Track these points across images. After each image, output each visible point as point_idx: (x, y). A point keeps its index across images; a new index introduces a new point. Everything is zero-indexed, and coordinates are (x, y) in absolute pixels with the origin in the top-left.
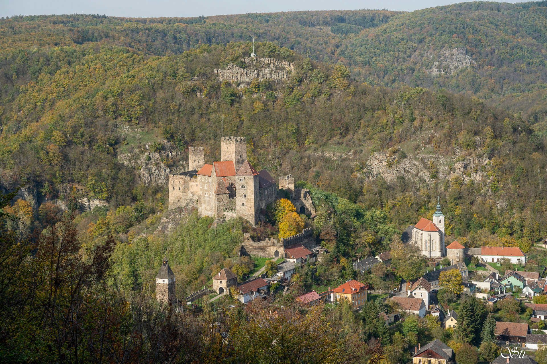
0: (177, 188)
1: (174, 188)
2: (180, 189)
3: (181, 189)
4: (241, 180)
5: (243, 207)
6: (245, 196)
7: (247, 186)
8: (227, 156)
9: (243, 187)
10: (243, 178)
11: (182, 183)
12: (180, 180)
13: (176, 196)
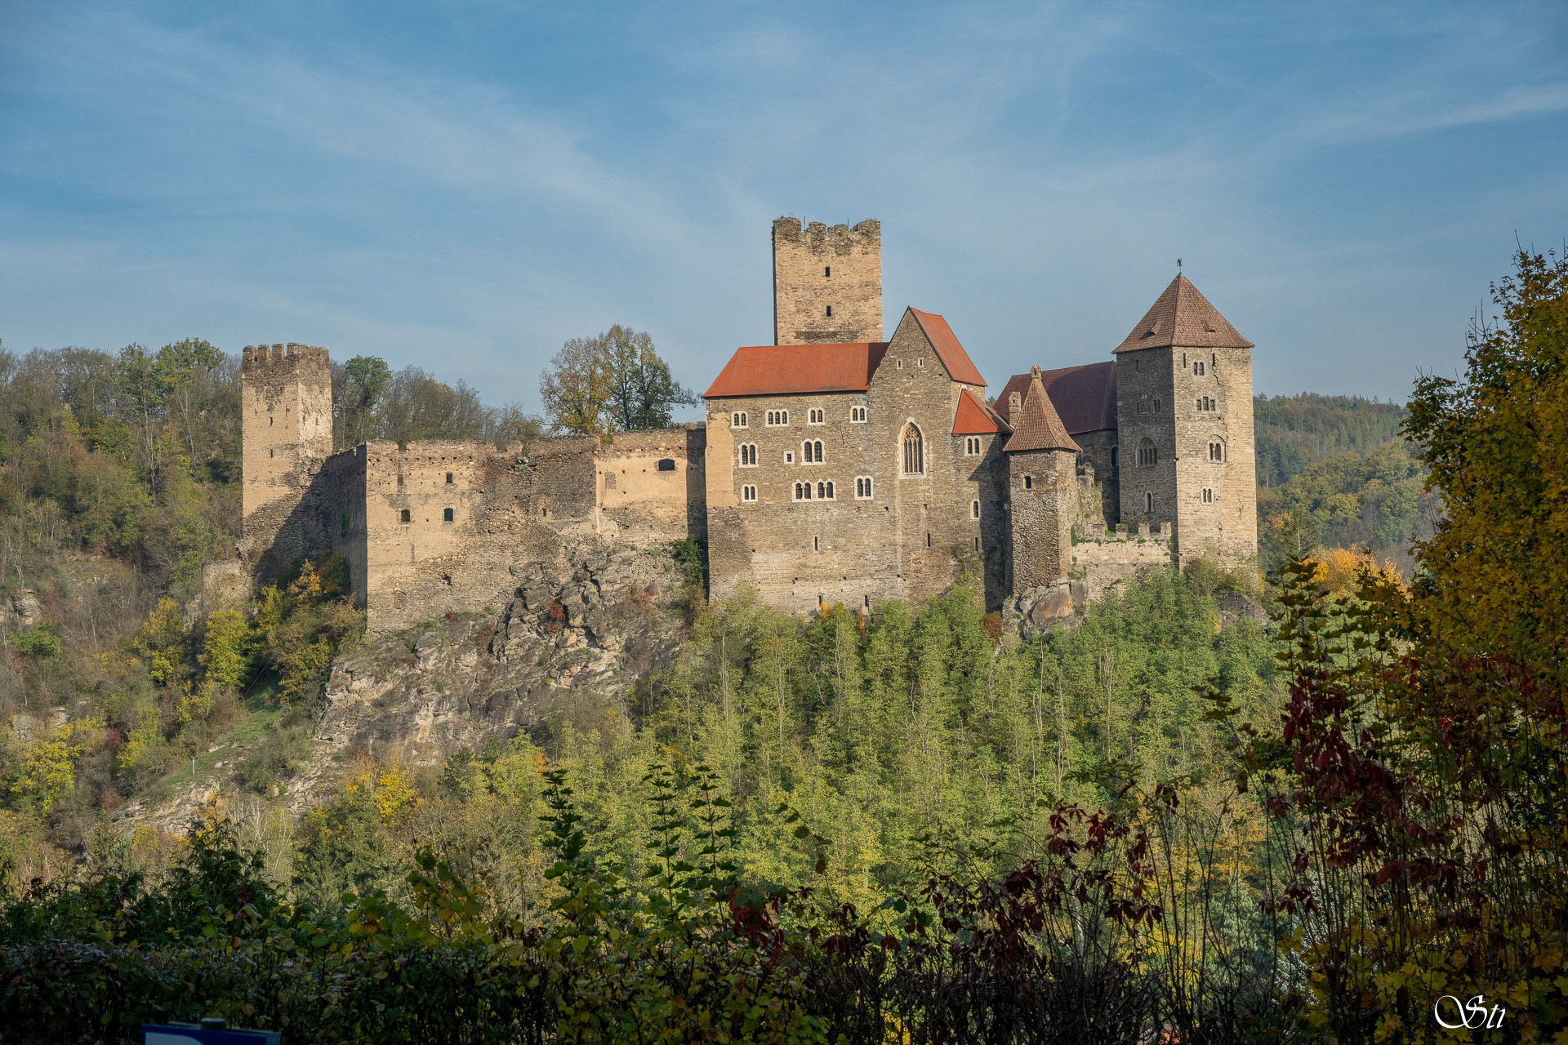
0: (427, 514)
1: (406, 516)
2: (449, 515)
3: (462, 516)
4: (1199, 369)
5: (1207, 511)
6: (1216, 452)
7: (1224, 397)
8: (818, 315)
9: (1207, 404)
10: (1203, 356)
11: (462, 485)
12: (453, 468)
13: (422, 555)
